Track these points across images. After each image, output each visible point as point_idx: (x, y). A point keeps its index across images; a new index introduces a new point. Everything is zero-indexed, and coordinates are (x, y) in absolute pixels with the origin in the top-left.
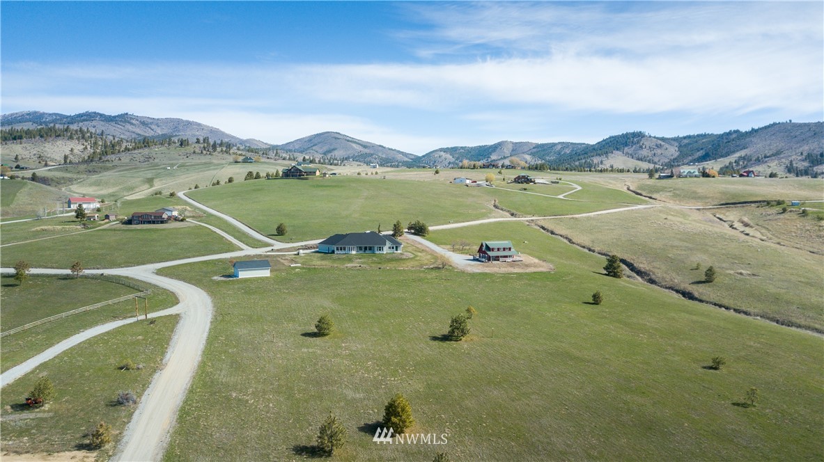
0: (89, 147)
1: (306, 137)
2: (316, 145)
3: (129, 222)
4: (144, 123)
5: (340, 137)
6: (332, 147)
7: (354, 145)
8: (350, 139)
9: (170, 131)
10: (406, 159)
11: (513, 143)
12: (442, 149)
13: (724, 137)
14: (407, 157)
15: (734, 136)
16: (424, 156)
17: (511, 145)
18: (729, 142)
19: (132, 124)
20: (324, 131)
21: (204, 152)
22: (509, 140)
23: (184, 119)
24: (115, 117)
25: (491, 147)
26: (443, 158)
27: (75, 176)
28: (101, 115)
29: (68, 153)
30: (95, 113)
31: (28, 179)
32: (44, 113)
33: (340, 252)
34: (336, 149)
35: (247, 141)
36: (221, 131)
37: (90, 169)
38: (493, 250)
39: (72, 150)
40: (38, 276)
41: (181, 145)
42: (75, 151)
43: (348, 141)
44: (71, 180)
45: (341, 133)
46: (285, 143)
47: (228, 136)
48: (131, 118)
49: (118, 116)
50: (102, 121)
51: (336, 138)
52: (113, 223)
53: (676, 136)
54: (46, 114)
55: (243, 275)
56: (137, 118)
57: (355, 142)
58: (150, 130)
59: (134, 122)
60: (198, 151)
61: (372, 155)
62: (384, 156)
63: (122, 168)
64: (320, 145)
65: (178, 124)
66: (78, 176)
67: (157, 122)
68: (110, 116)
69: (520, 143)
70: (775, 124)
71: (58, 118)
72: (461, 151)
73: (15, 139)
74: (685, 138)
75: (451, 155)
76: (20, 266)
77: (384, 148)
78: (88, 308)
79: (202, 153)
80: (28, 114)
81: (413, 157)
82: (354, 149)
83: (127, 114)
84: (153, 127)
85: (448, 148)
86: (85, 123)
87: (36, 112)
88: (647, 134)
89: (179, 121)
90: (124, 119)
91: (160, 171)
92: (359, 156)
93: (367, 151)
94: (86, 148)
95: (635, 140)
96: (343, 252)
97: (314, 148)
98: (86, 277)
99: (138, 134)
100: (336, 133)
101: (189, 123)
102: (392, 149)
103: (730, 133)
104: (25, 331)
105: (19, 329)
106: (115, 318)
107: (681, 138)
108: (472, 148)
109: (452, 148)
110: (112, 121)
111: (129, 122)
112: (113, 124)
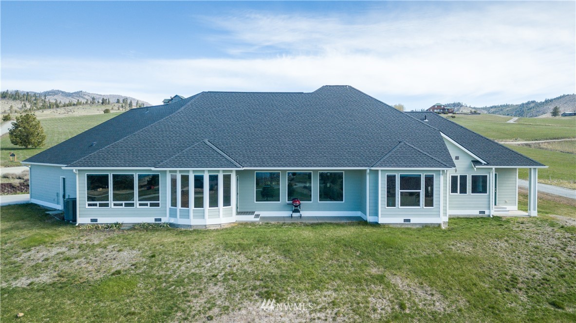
4: (94, 97)
13: (525, 106)
15: (532, 105)
18: (530, 109)
19: (84, 98)
24: (72, 94)
28: (63, 92)
30: (58, 91)
41: (103, 103)
48: (84, 95)
49: (75, 93)
50: (63, 96)
53: (485, 106)
56: (88, 94)
59: (86, 97)
68: (69, 93)
70: (564, 96)
74: (492, 107)
83: (81, 91)
86: (49, 97)
88: (464, 104)
90: (79, 95)
95: (456, 108)
103: (528, 103)
107: (489, 108)
110: (70, 96)
111: (82, 97)
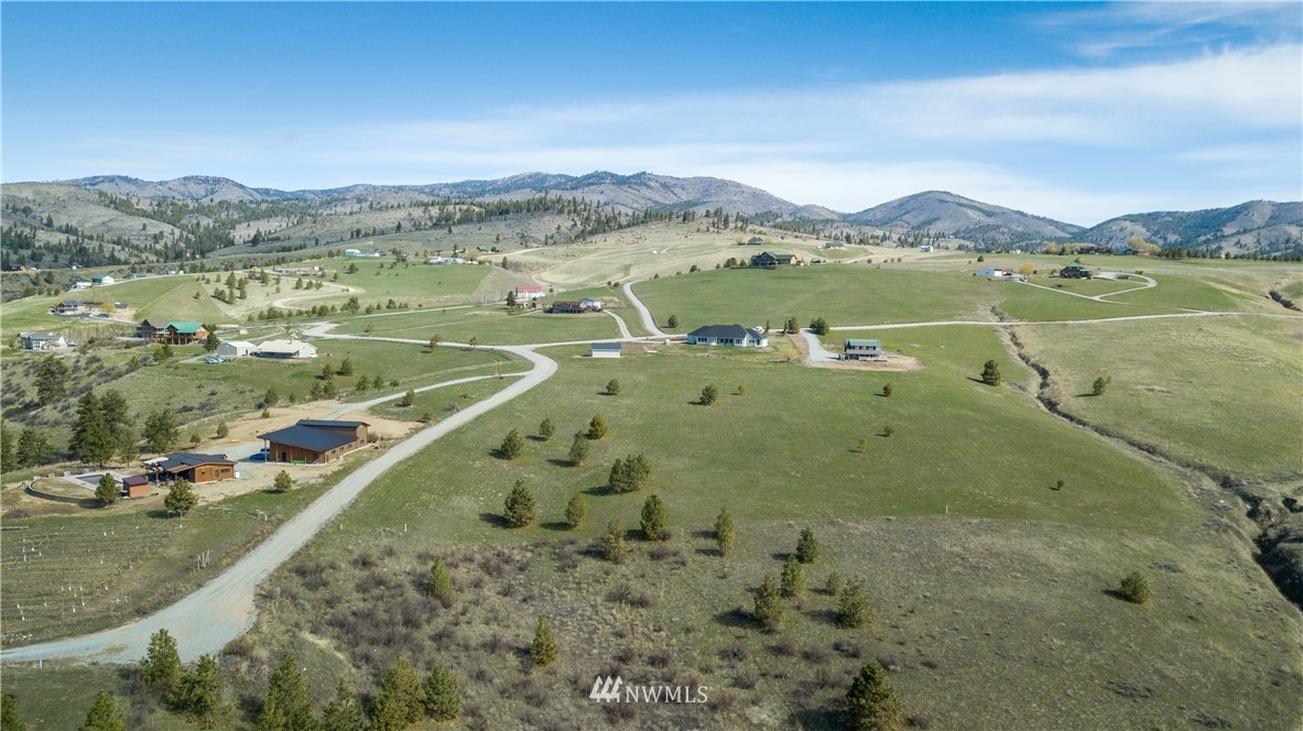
0: (579, 223)
1: (895, 201)
2: (908, 212)
3: (550, 311)
4: (666, 185)
5: (950, 199)
6: (934, 216)
7: (970, 212)
8: (966, 202)
9: (698, 196)
10: (1061, 234)
11: (1274, 204)
12: (1129, 216)
14: (1063, 230)
16: (1091, 229)
17: (1270, 208)
19: (649, 187)
20: (927, 190)
21: (711, 229)
22: (1266, 198)
23: (719, 177)
24: (629, 178)
25: (1227, 211)
26: (1127, 232)
27: (550, 262)
28: (613, 175)
29: (554, 231)
30: (606, 173)
31: (497, 265)
32: (548, 175)
33: (701, 343)
34: (939, 218)
35: (804, 208)
36: (768, 194)
37: (569, 252)
38: (854, 348)
39: (559, 228)
40: (448, 347)
41: (685, 219)
42: (562, 229)
43: (961, 205)
44: (544, 266)
45: (952, 192)
46: (861, 210)
47: (778, 201)
48: (650, 179)
49: (633, 176)
50: (614, 184)
51: (941, 201)
52: (539, 312)
54: (550, 175)
55: (596, 354)
56: (656, 178)
57: (974, 208)
58: (672, 195)
59: (652, 184)
60: (703, 228)
61: (998, 227)
62: (1021, 229)
63: (605, 252)
64: (914, 213)
65: (710, 186)
66: (554, 261)
67: (682, 183)
68: (623, 177)
69: (1289, 204)
71: (563, 180)
72: (1166, 219)
73: (501, 214)
75: (1143, 226)
76: (436, 339)
77: (1025, 215)
78: (467, 368)
79: (708, 230)
80: (530, 177)
81: (1075, 230)
82: (967, 217)
83: (644, 173)
84: (677, 190)
85: (1141, 215)
86: (592, 187)
87: (538, 174)
89: (711, 181)
90: (640, 180)
91: (642, 256)
92: (976, 229)
93: (991, 221)
94: (575, 225)
96: (704, 343)
97: (904, 218)
98: (480, 350)
99: (655, 202)
100: (944, 192)
101: (724, 184)
102: (1038, 218)
104: (423, 379)
105: (419, 377)
106: (482, 375)
108: (1189, 214)
109: (1149, 215)
110: (625, 183)
111: (646, 185)
112: (625, 187)
